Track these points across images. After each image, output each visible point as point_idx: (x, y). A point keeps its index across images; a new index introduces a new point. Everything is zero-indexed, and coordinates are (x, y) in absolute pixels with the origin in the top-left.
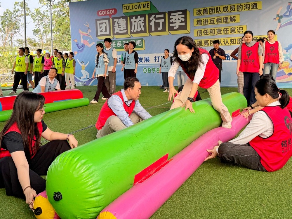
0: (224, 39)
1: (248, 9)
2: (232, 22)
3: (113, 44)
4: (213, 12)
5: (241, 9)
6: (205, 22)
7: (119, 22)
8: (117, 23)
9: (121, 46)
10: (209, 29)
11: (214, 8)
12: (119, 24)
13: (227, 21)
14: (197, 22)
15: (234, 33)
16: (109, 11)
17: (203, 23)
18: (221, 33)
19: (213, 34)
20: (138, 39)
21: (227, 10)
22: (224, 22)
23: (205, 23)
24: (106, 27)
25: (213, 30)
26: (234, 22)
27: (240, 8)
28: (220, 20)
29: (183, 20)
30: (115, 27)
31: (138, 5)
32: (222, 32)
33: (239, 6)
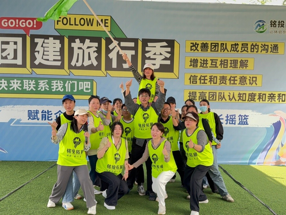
0: (229, 93)
1: (266, 52)
2: (243, 68)
3: (30, 84)
4: (217, 50)
5: (257, 50)
6: (204, 64)
7: (44, 45)
8: (42, 46)
9: (48, 89)
10: (208, 75)
11: (218, 44)
12: (46, 49)
13: (235, 66)
14: (191, 61)
15: (244, 84)
16: (24, 21)
17: (199, 64)
18: (226, 82)
19: (214, 83)
20: (83, 80)
21: (237, 50)
22: (231, 66)
23: (202, 65)
24: (15, 51)
25: (214, 77)
26: (246, 68)
27: (255, 49)
28: (225, 64)
29: (168, 55)
30: (36, 54)
31: (87, 19)
32: (228, 82)
33: (254, 46)
